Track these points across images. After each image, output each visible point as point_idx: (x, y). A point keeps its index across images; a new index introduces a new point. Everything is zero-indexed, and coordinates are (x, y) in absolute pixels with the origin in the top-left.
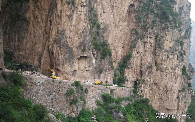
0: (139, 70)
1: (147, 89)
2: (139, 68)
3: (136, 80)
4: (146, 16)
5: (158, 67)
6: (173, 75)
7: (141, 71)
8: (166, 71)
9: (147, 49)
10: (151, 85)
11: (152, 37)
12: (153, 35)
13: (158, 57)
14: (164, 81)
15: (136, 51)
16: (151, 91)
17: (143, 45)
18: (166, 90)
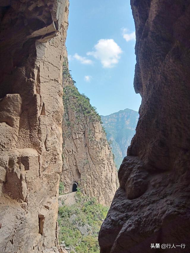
0: (75, 170)
1: (90, 187)
2: (74, 168)
3: (74, 182)
4: (67, 114)
5: (95, 160)
6: (109, 165)
7: (77, 170)
8: (103, 163)
9: (79, 146)
10: (93, 182)
11: (80, 132)
12: (81, 130)
13: (92, 150)
14: (104, 174)
15: (66, 151)
16: (94, 188)
17: (72, 143)
18: (107, 182)
